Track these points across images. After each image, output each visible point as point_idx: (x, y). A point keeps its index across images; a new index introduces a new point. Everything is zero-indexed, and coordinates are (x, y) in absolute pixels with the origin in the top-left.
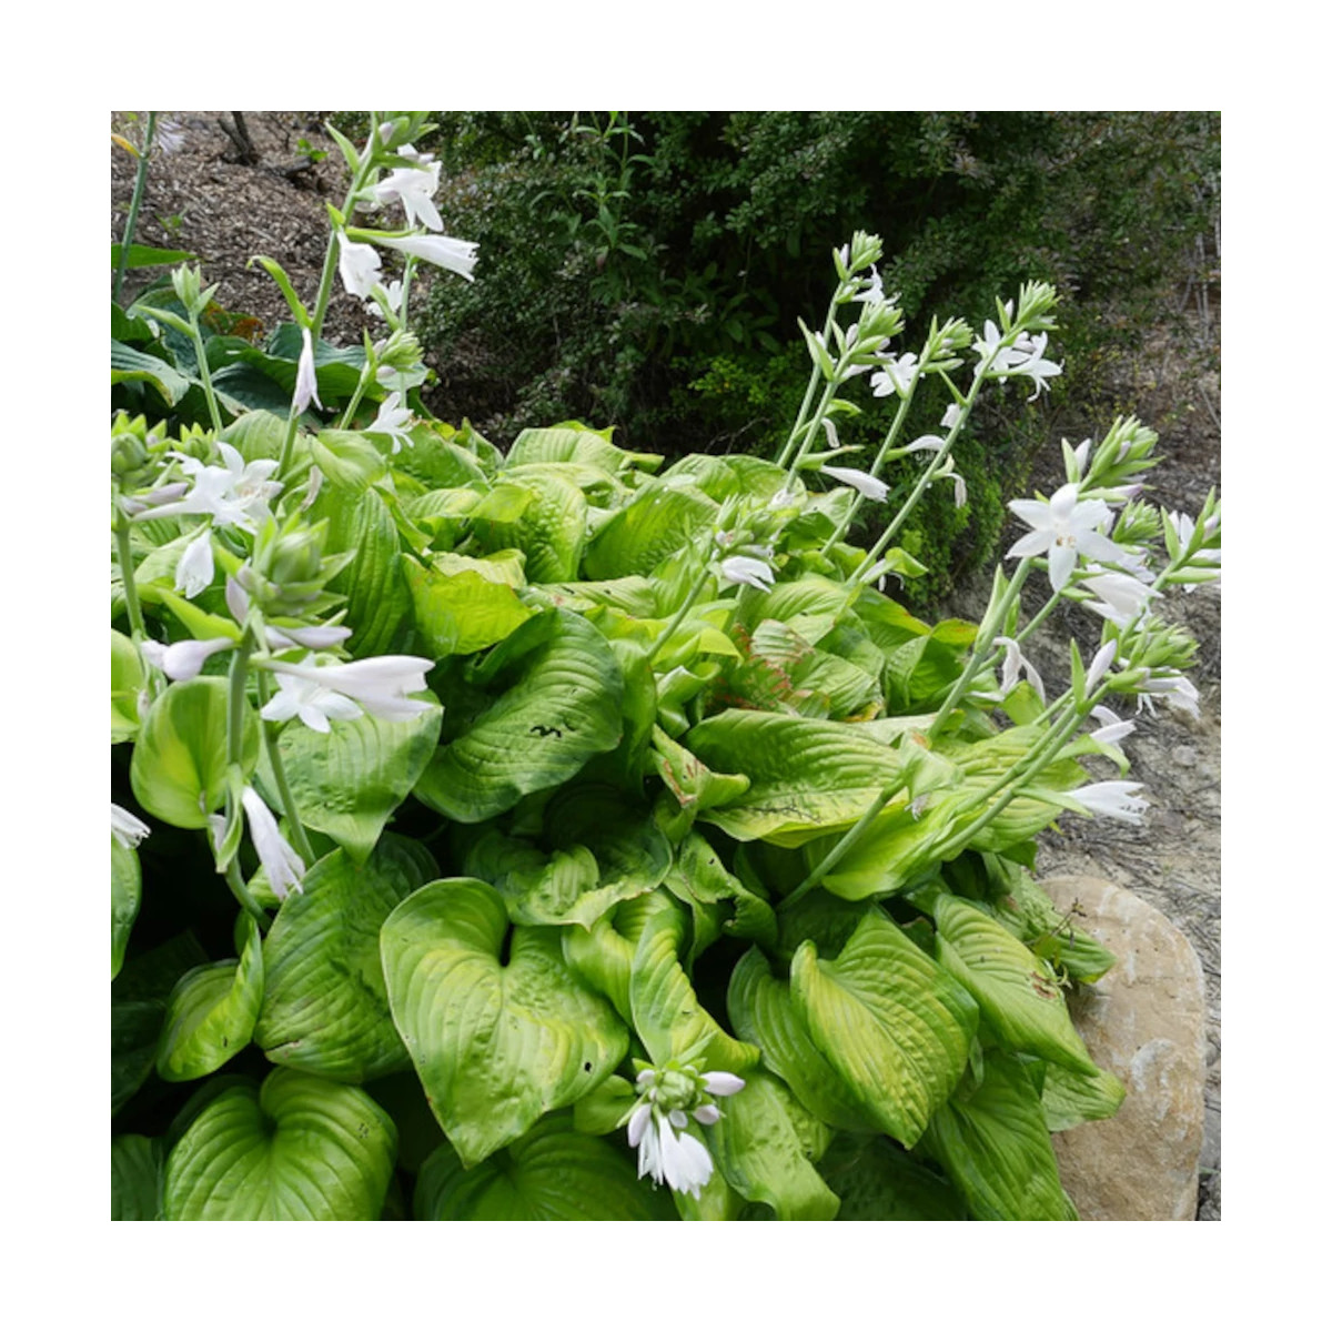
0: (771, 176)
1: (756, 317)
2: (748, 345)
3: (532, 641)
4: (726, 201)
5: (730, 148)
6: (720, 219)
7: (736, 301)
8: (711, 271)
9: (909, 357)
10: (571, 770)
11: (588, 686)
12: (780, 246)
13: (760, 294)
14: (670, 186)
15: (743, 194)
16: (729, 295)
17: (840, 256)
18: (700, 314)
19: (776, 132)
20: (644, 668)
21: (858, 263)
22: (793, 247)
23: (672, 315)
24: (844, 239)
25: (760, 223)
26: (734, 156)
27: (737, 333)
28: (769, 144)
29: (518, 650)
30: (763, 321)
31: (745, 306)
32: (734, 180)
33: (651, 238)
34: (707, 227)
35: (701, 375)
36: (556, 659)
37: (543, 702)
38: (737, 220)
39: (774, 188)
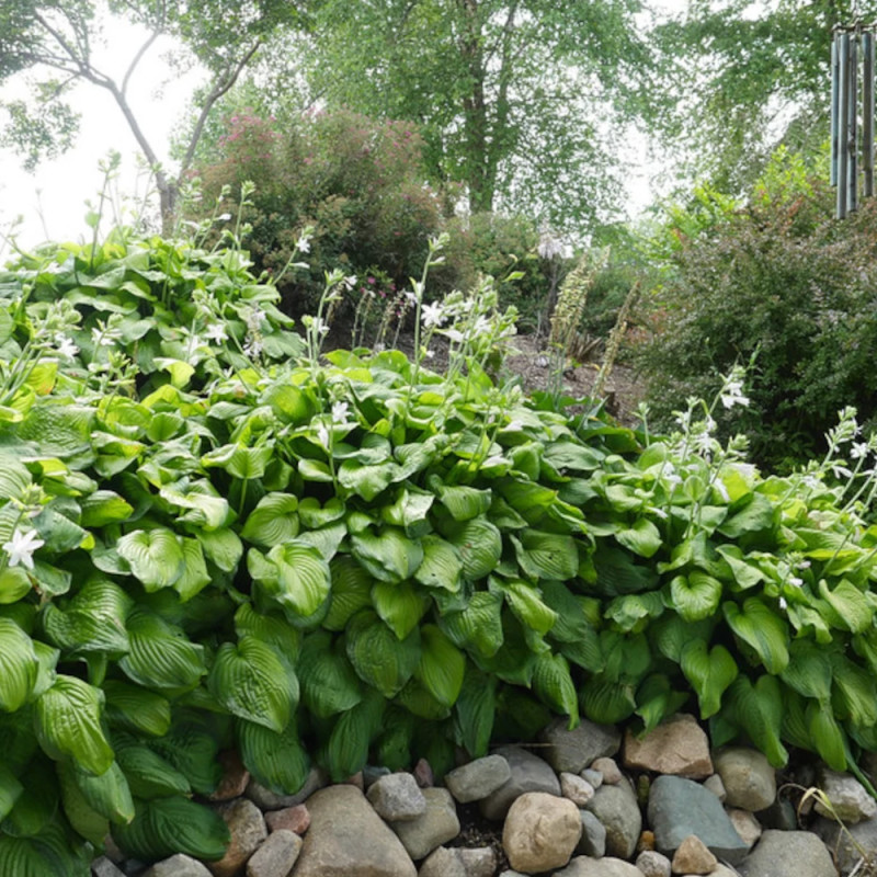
0: (814, 386)
1: (804, 443)
2: (800, 453)
3: (746, 501)
4: (793, 395)
5: (796, 374)
6: (791, 402)
7: (795, 435)
8: (785, 422)
9: (864, 445)
10: (759, 528)
11: (763, 510)
12: (816, 414)
13: (806, 434)
14: (769, 388)
15: (802, 392)
16: (792, 433)
17: (841, 413)
18: (781, 437)
19: (816, 369)
20: (779, 509)
21: (847, 416)
22: (823, 414)
23: (768, 437)
24: (842, 407)
25: (808, 404)
26: (798, 378)
27: (796, 447)
28: (814, 375)
29: (741, 503)
30: (807, 445)
31: (800, 437)
32: (798, 387)
33: (761, 407)
34: (785, 404)
35: (779, 463)
36: (754, 504)
37: (752, 512)
38: (798, 402)
39: (815, 391)
